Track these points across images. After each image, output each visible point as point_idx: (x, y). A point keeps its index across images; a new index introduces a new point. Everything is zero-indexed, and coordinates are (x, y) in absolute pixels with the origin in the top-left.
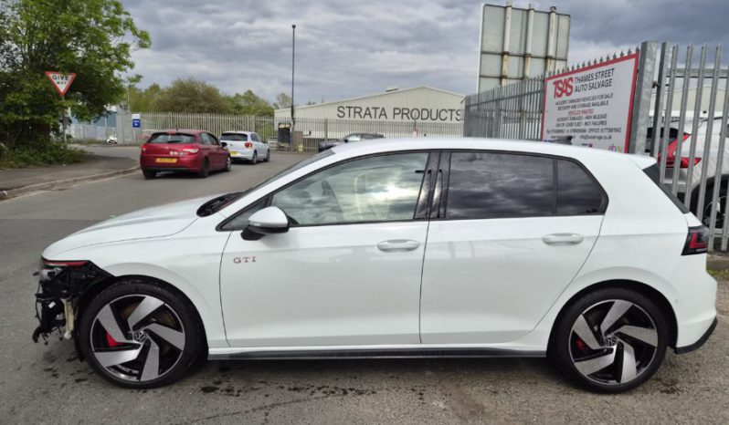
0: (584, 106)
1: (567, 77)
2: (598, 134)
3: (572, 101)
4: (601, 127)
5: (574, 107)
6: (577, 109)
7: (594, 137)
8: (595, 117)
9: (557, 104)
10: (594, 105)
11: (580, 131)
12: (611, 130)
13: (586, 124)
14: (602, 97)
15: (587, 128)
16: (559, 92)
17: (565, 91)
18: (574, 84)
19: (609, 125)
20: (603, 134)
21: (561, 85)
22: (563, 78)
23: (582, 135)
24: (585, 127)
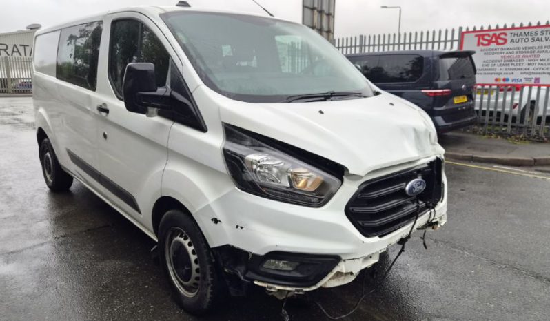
1: (497, 33)
3: (508, 49)
5: (511, 53)
6: (515, 55)
7: (542, 73)
8: (541, 60)
9: (482, 50)
10: (538, 52)
11: (519, 69)
13: (529, 64)
15: (531, 67)
16: (486, 42)
17: (496, 41)
18: (509, 38)
21: (486, 37)
22: (491, 33)
23: (523, 71)
24: (528, 67)
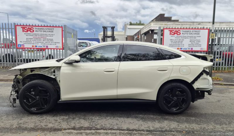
0: (41, 36)
1: (30, 27)
2: (49, 43)
3: (35, 34)
4: (51, 42)
5: (36, 36)
6: (38, 37)
7: (48, 44)
8: (47, 39)
9: (25, 34)
10: (46, 36)
11: (40, 42)
12: (56, 43)
14: (50, 34)
15: (44, 41)
17: (30, 31)
18: (35, 30)
19: (54, 41)
20: (52, 43)
21: (26, 29)
23: (42, 43)
24: (43, 41)
